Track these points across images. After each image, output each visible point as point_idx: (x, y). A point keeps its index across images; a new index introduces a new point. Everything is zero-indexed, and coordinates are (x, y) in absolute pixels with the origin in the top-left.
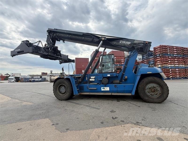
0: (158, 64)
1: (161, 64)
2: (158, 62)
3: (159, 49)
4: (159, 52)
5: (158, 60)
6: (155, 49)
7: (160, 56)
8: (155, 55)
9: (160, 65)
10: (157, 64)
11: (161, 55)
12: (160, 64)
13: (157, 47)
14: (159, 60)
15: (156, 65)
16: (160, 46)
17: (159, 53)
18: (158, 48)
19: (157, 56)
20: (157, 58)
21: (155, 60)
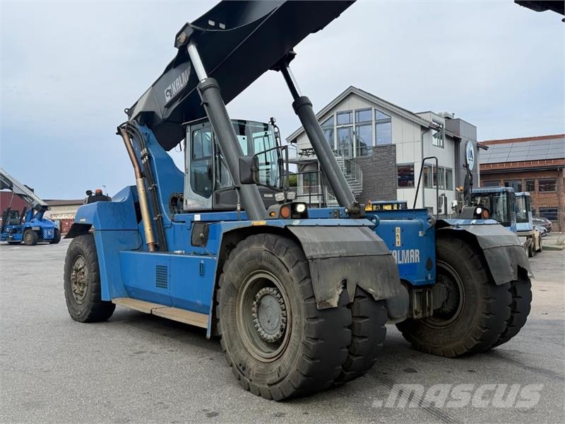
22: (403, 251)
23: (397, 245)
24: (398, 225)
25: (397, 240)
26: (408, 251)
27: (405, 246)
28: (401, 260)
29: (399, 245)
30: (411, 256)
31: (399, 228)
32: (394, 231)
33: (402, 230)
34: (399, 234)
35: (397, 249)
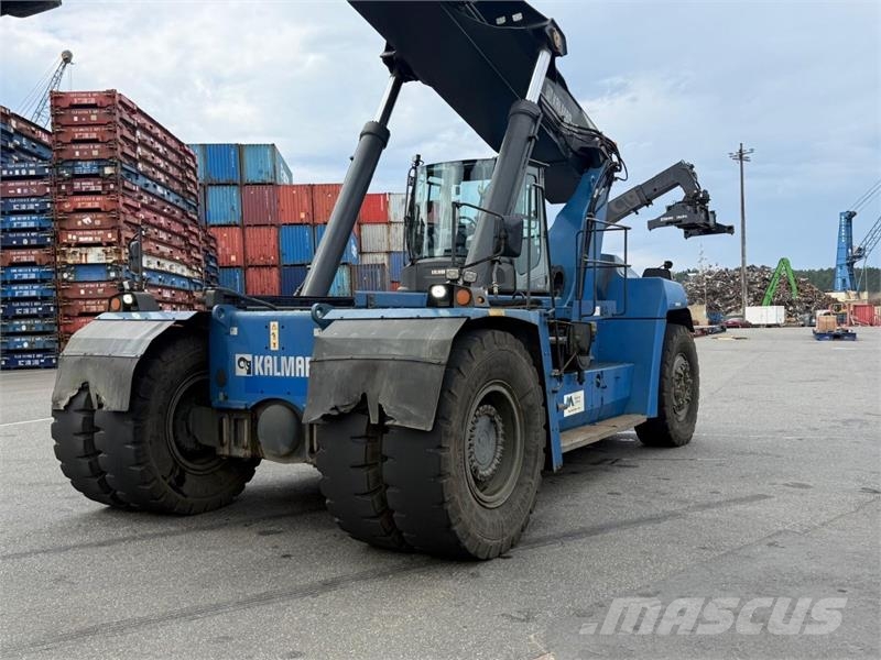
0: (81, 239)
1: (110, 244)
2: (87, 220)
3: (94, 118)
4: (95, 141)
5: (80, 202)
6: (65, 104)
7: (106, 179)
8: (65, 156)
9: (99, 250)
10: (71, 237)
11: (108, 171)
12: (98, 245)
13: (85, 101)
14: (89, 205)
15: (69, 246)
16: (111, 94)
17: (95, 153)
18: (94, 106)
19: (78, 171)
20: (77, 185)
21: (60, 198)
22: (284, 359)
23: (272, 348)
24: (274, 319)
25: (272, 341)
26: (291, 359)
27: (286, 350)
28: (279, 370)
29: (277, 348)
30: (298, 366)
31: (276, 323)
32: (267, 327)
33: (281, 327)
34: (276, 332)
35: (273, 353)
